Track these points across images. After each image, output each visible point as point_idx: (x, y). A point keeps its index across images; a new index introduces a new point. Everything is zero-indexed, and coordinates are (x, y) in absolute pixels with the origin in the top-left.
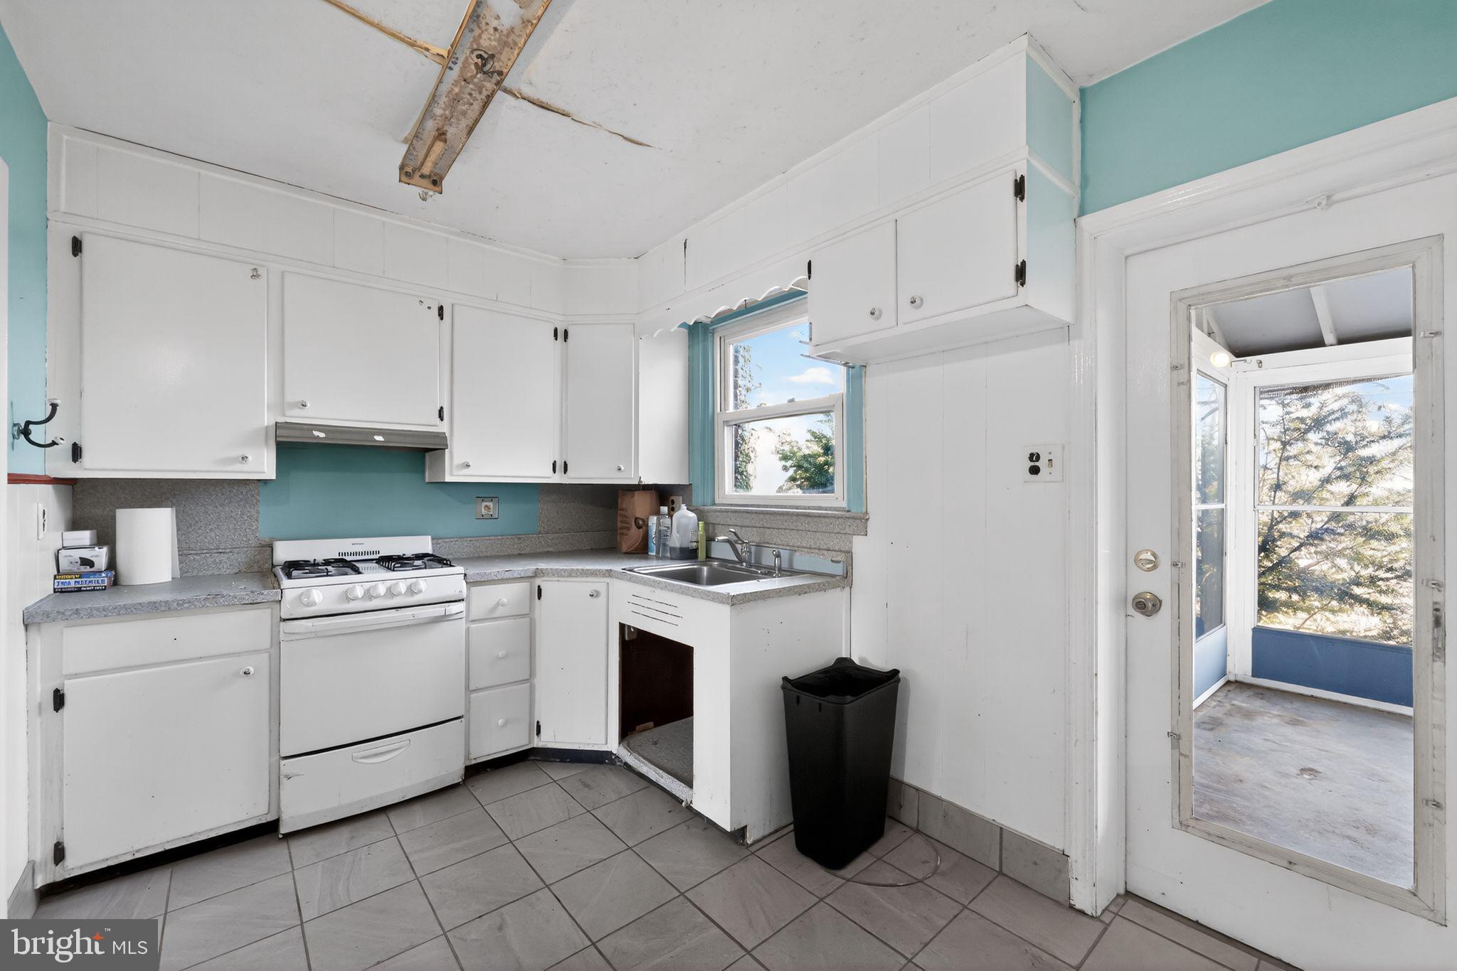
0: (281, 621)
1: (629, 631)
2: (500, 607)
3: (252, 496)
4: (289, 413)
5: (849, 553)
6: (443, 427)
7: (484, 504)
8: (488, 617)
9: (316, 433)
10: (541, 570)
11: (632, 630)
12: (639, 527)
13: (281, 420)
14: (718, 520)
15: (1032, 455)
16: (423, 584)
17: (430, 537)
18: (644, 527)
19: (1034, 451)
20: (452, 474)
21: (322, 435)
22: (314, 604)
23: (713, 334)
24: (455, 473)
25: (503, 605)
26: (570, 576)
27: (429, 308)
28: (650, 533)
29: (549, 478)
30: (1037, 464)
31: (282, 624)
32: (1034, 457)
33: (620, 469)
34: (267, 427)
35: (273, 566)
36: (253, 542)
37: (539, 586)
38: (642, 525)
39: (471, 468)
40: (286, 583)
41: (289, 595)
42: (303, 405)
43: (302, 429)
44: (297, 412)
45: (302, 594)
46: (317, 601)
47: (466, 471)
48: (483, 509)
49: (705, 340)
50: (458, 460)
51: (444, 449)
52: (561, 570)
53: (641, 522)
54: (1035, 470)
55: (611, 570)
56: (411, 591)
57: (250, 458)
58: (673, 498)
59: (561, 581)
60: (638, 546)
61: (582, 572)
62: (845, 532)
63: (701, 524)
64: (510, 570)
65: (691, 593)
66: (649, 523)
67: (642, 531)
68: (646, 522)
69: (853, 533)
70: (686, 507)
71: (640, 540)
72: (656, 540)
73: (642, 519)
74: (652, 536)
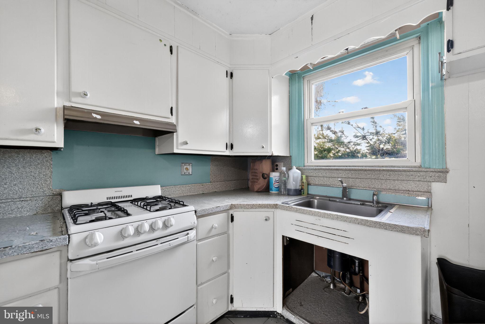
0: (68, 261)
1: (287, 240)
2: (213, 230)
3: (47, 161)
4: (74, 99)
5: (429, 192)
6: (173, 120)
7: (185, 167)
8: (207, 236)
9: (94, 115)
10: (234, 205)
11: (288, 239)
12: (264, 178)
13: (68, 104)
14: (311, 174)
16: (173, 221)
17: (159, 186)
18: (267, 178)
20: (177, 148)
21: (99, 117)
22: (96, 245)
23: (303, 79)
24: (179, 148)
25: (215, 229)
26: (252, 208)
27: (165, 45)
28: (270, 182)
29: (224, 152)
31: (69, 264)
33: (263, 147)
34: (56, 108)
35: (62, 208)
36: (48, 192)
37: (232, 215)
38: (266, 177)
39: (188, 145)
40: (73, 228)
41: (75, 239)
42: (85, 94)
43: (84, 112)
44: (79, 100)
45: (86, 238)
46: (99, 242)
47: (185, 147)
48: (185, 170)
49: (299, 81)
50: (181, 140)
51: (173, 132)
52: (247, 205)
53: (266, 176)
55: (277, 204)
56: (166, 226)
57: (43, 130)
58: (277, 163)
59: (245, 211)
60: (264, 188)
61: (259, 206)
62: (425, 180)
63: (304, 177)
64: (219, 206)
65: (368, 224)
66: (271, 176)
67: (266, 180)
68: (269, 176)
69: (433, 181)
70: (295, 168)
71: (265, 185)
72: (276, 185)
73: (267, 175)
74: (274, 183)
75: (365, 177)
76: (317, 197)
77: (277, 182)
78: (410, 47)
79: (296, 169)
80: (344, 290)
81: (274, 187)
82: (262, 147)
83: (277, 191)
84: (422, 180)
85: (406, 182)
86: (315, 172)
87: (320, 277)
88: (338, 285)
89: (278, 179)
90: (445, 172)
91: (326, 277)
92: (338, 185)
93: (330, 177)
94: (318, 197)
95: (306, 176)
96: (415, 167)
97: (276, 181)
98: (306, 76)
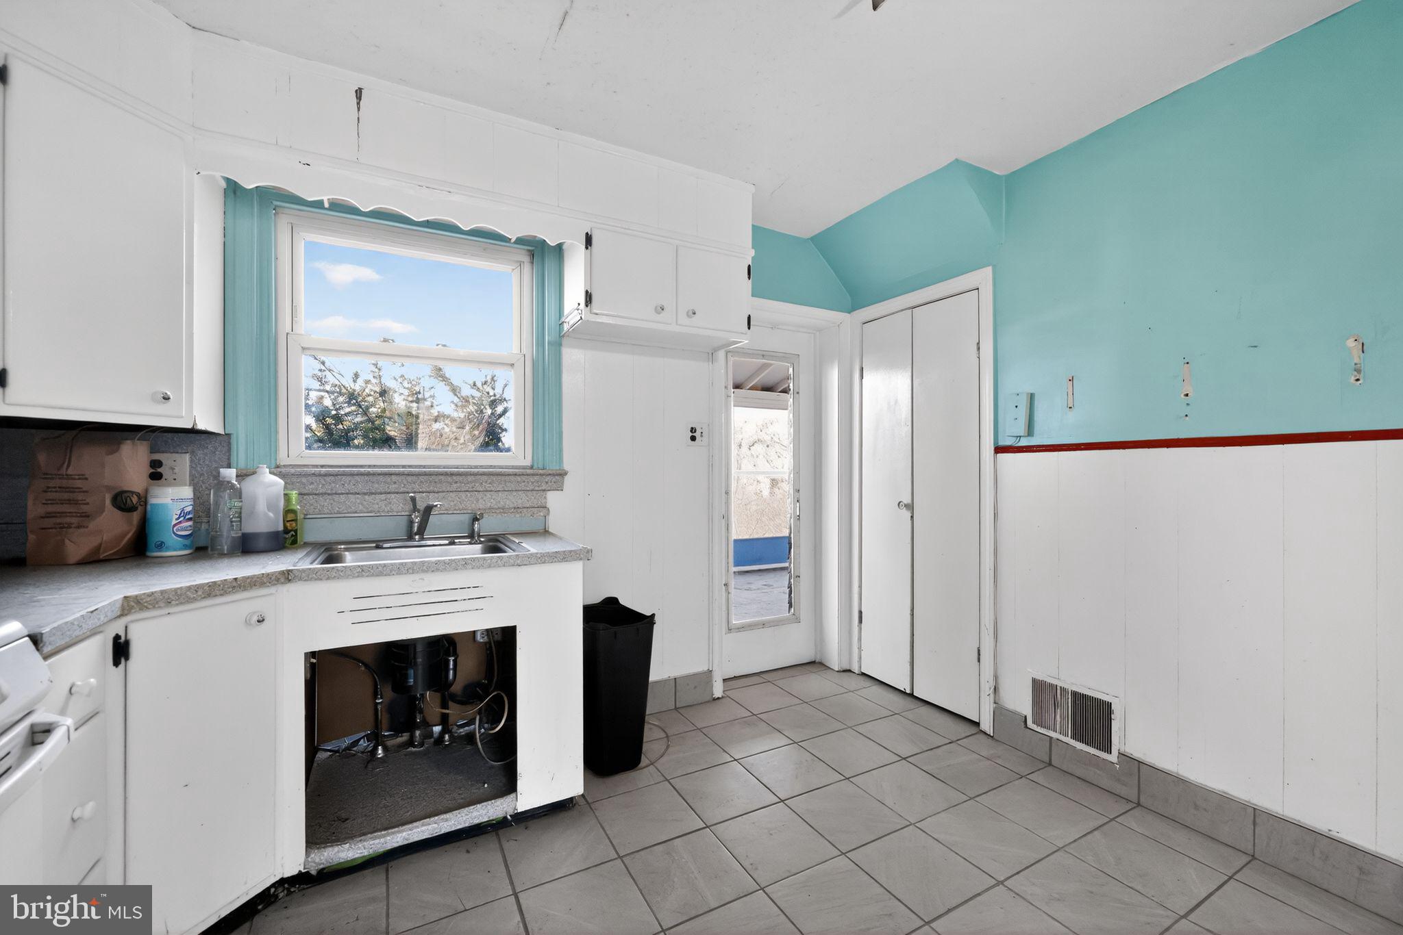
1: (312, 663)
5: (545, 508)
10: (138, 599)
15: (692, 428)
18: (140, 509)
19: (693, 426)
30: (694, 434)
32: (693, 430)
33: (166, 398)
37: (120, 636)
54: (693, 438)
55: (290, 571)
59: (175, 613)
60: (124, 545)
61: (235, 584)
62: (540, 489)
63: (294, 494)
64: (97, 609)
65: (518, 562)
66: (153, 501)
67: (136, 517)
68: (144, 499)
69: (549, 488)
70: (268, 470)
71: (130, 535)
72: (183, 529)
73: (138, 495)
74: (174, 522)
75: (448, 489)
76: (339, 547)
77: (187, 517)
78: (517, 262)
79: (270, 473)
80: (411, 743)
81: (174, 533)
82: (164, 398)
83: (185, 547)
84: (537, 488)
85: (515, 493)
86: (323, 482)
87: (338, 754)
88: (390, 743)
89: (190, 508)
90: (563, 474)
91: (356, 743)
92: (386, 510)
93: (365, 494)
94: (342, 547)
95: (300, 494)
96: (524, 468)
97: (183, 514)
98: (284, 207)
